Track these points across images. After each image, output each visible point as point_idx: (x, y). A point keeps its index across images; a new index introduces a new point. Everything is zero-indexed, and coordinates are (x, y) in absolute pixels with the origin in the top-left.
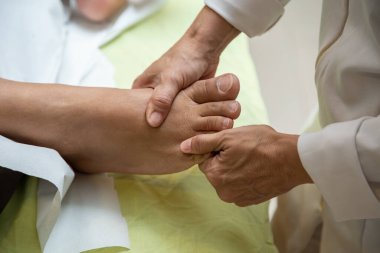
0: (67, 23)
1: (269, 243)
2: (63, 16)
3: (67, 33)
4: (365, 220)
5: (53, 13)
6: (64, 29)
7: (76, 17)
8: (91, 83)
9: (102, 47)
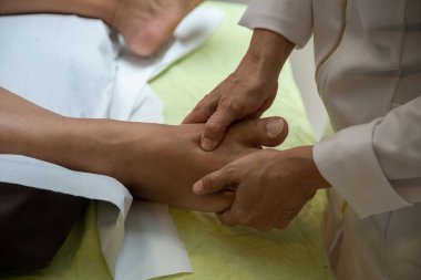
0: (116, 59)
1: (326, 267)
2: (112, 54)
3: (117, 68)
4: (391, 212)
5: (103, 50)
6: (114, 64)
7: (124, 54)
8: (140, 118)
9: (150, 81)
